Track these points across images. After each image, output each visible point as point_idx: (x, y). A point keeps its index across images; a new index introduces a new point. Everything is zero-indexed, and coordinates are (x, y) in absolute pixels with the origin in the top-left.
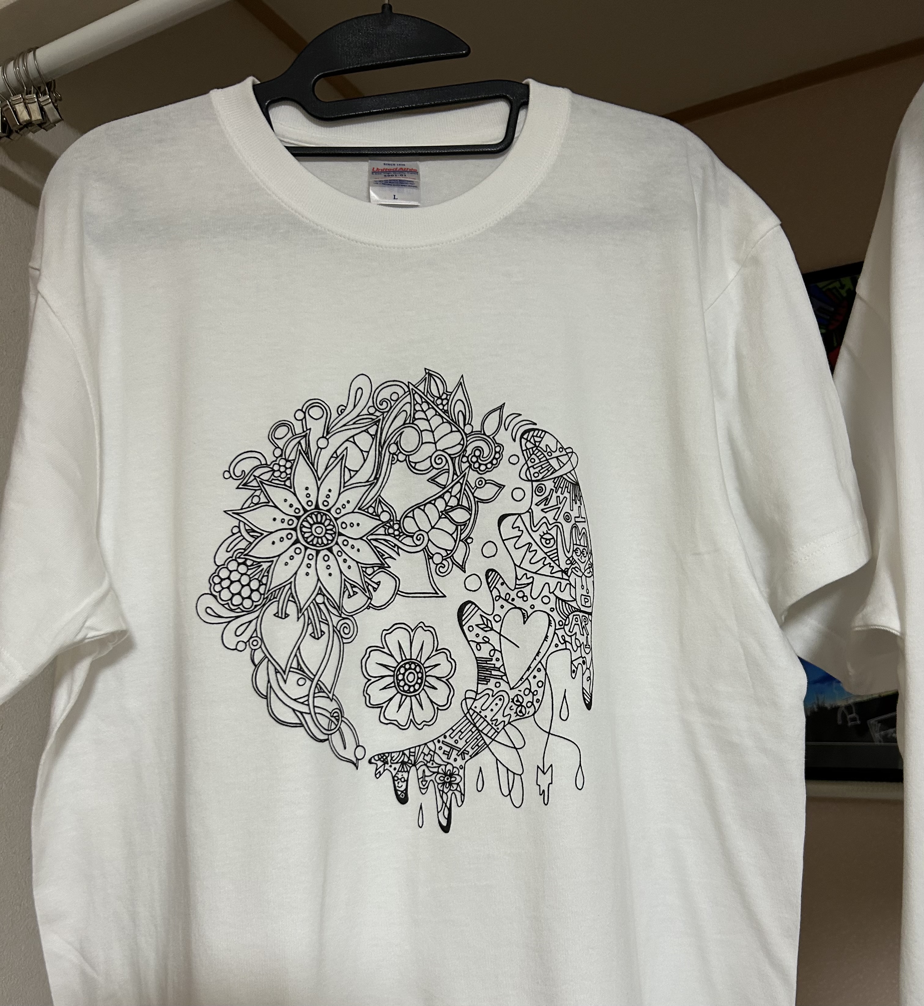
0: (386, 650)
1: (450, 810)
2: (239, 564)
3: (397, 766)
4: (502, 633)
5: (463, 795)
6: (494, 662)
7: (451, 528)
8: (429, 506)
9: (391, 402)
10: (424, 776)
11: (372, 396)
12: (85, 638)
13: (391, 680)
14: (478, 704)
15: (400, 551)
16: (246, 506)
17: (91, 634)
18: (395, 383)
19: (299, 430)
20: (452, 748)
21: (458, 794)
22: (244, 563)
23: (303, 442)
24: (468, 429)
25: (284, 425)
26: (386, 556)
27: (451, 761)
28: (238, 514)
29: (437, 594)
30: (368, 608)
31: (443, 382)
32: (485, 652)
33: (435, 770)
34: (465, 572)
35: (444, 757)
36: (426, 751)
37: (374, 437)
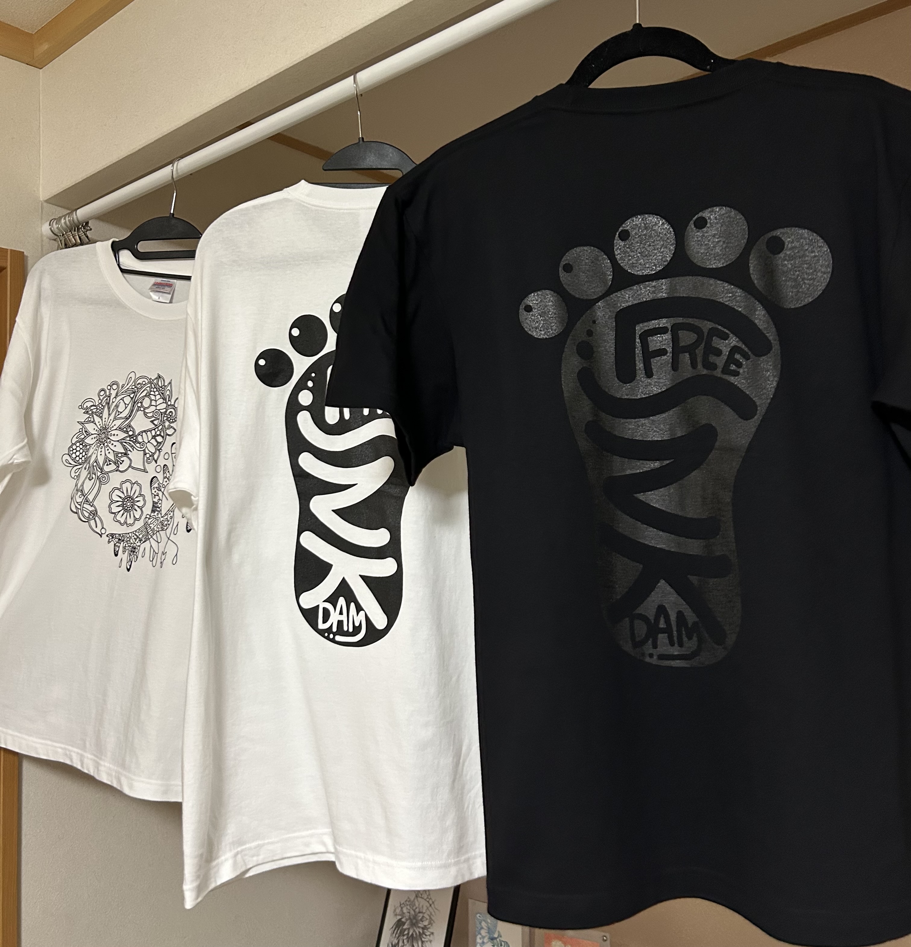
0: (121, 490)
1: (131, 562)
2: (80, 444)
3: (117, 540)
4: (164, 493)
5: (137, 557)
6: (158, 504)
7: (155, 444)
8: (149, 432)
9: (142, 385)
10: (125, 547)
11: (134, 381)
12: (13, 463)
13: (121, 503)
14: (150, 521)
15: (134, 449)
16: (86, 421)
17: (16, 461)
18: (144, 377)
19: (108, 394)
20: (138, 537)
21: (135, 557)
22: (82, 444)
23: (108, 399)
24: (169, 403)
25: (103, 390)
26: (128, 450)
27: (136, 542)
28: (83, 424)
29: (145, 471)
30: (117, 471)
31: (164, 381)
32: (156, 500)
33: (130, 545)
34: (156, 463)
35: (134, 540)
36: (128, 536)
37: (132, 398)
